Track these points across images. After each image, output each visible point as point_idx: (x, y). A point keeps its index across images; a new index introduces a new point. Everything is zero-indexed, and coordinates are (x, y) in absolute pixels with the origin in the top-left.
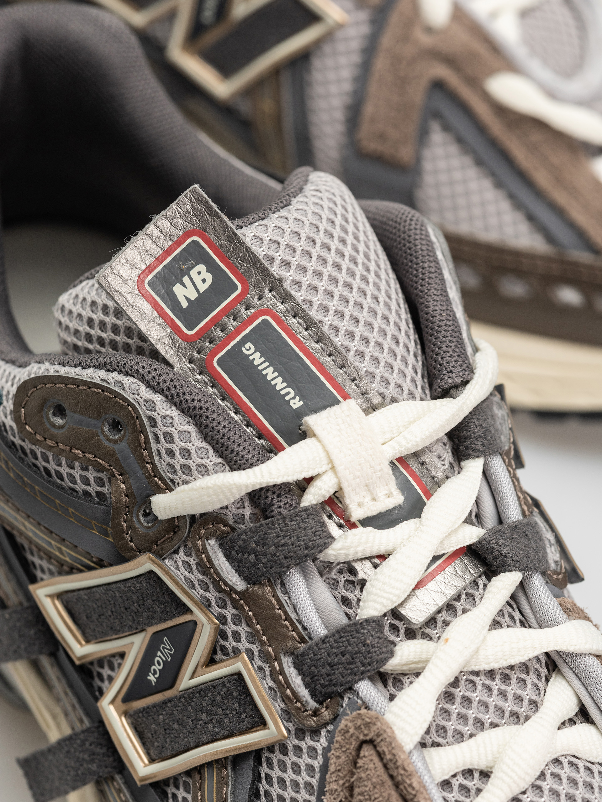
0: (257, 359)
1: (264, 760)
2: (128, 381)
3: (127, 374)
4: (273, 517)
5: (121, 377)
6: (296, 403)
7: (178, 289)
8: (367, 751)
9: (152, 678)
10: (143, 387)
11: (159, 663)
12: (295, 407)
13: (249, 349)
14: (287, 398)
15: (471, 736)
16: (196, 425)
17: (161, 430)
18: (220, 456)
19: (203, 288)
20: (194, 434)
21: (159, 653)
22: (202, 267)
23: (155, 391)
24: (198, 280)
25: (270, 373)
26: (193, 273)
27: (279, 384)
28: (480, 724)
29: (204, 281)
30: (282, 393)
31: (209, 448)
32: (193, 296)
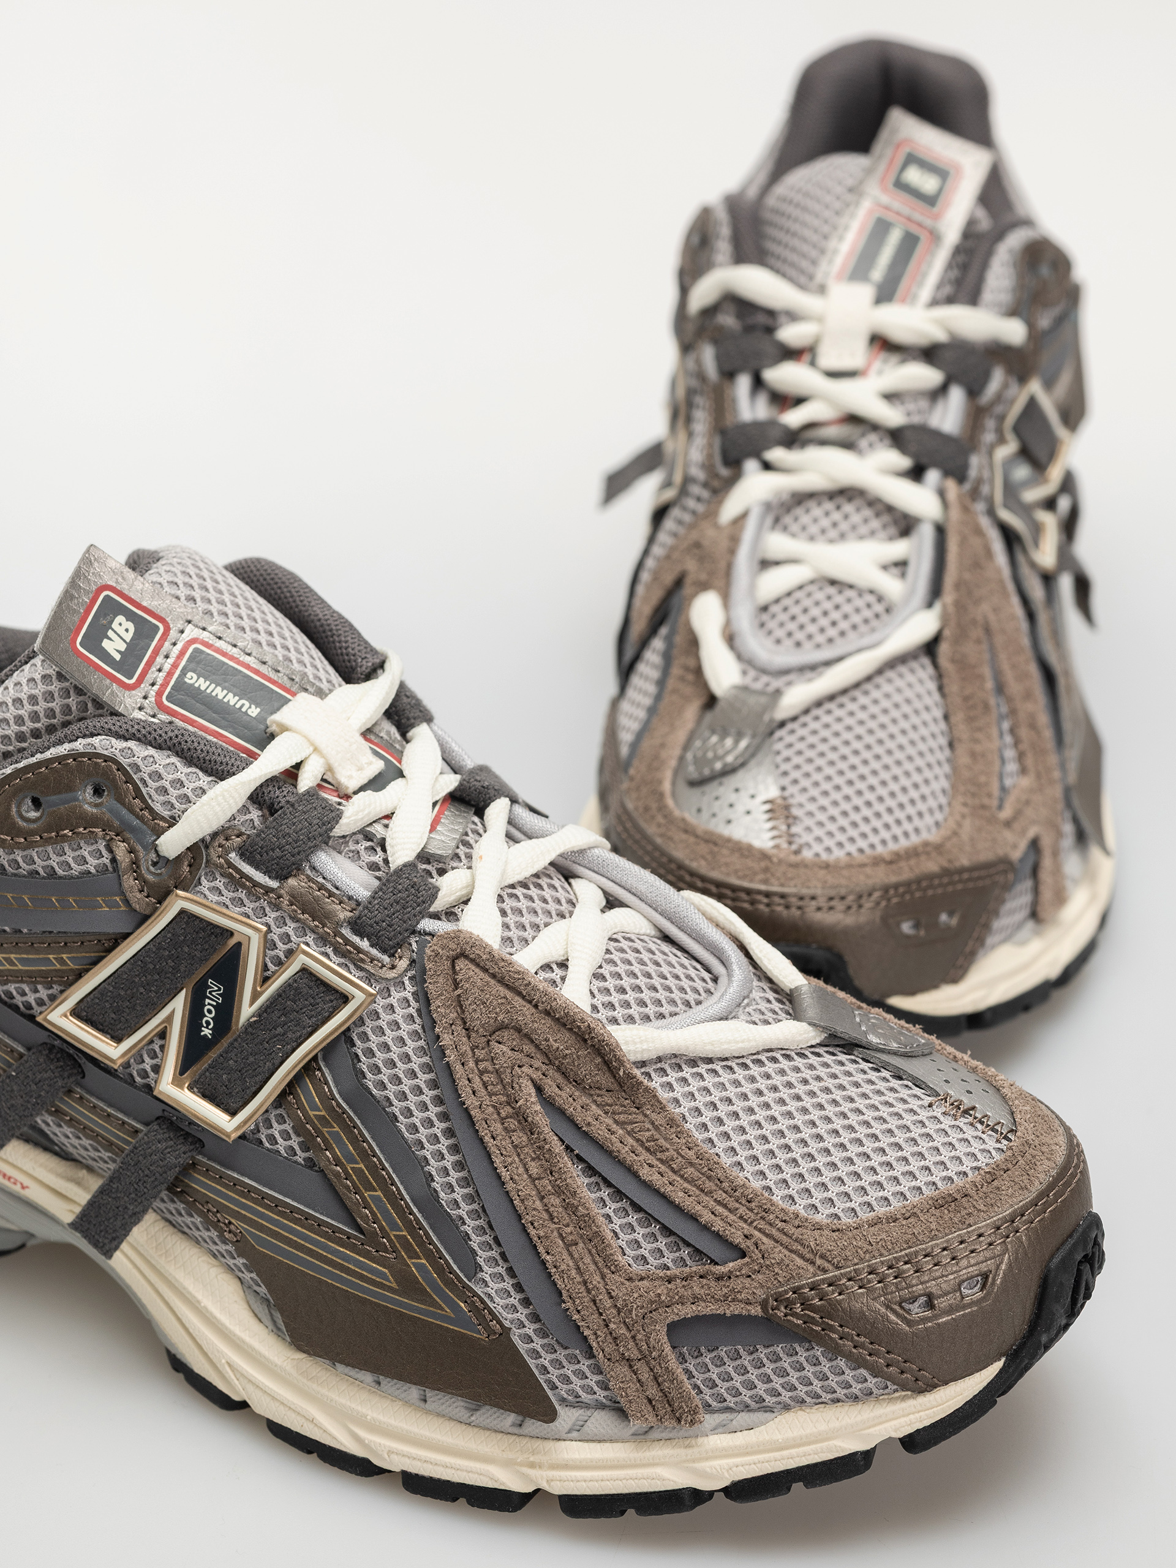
0: (202, 684)
1: (355, 1038)
2: (96, 741)
3: (92, 735)
4: (282, 808)
5: (89, 740)
6: (254, 711)
7: (106, 644)
8: (461, 964)
9: (207, 1032)
10: (114, 740)
11: (210, 1011)
12: (254, 715)
13: (191, 678)
14: (244, 710)
15: (534, 938)
16: (177, 754)
17: (146, 770)
18: (210, 775)
19: (128, 637)
20: (178, 764)
21: (207, 1001)
22: (120, 619)
23: (126, 740)
24: (121, 631)
25: (219, 693)
26: (115, 625)
27: (232, 699)
28: (536, 927)
29: (127, 630)
30: (238, 706)
31: (197, 771)
32: (123, 647)
